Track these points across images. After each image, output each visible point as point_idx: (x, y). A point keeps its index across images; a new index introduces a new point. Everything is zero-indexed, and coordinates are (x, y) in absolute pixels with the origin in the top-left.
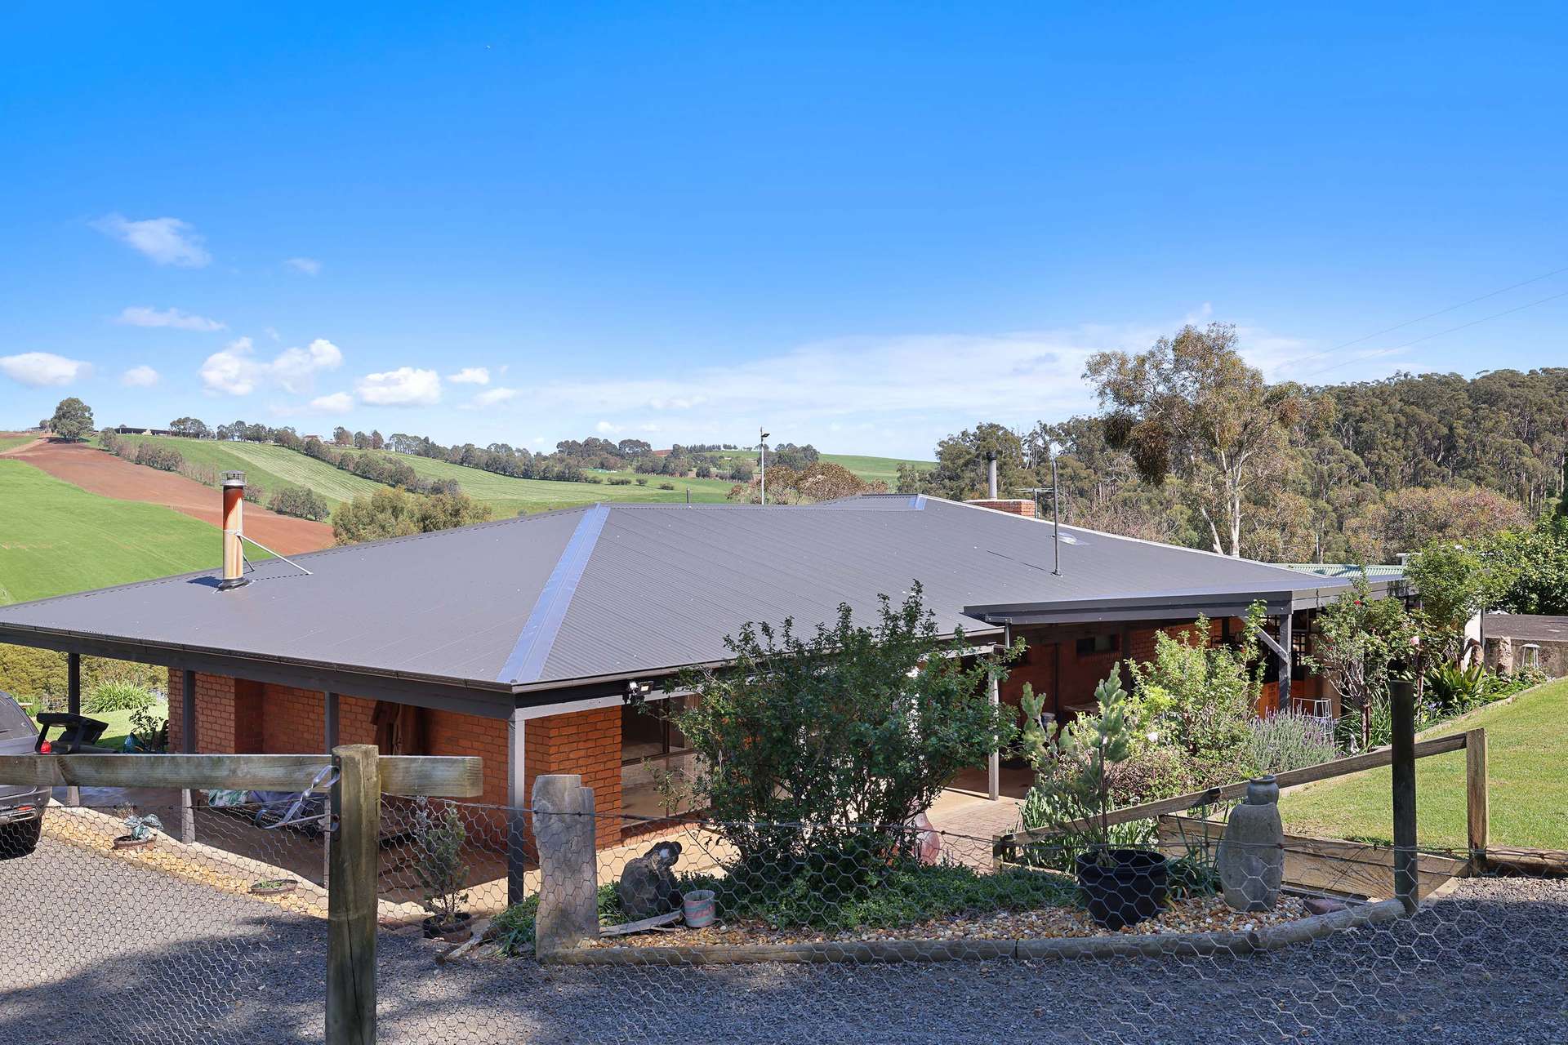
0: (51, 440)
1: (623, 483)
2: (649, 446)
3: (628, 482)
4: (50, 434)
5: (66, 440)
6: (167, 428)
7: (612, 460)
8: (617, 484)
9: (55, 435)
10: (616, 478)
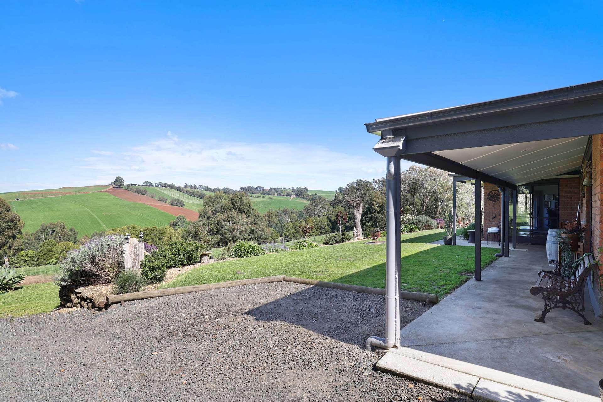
0: (114, 187)
1: (259, 197)
2: (264, 188)
3: (260, 197)
4: (113, 186)
5: (117, 187)
6: (142, 184)
7: (255, 191)
8: (257, 197)
9: (115, 186)
10: (257, 196)
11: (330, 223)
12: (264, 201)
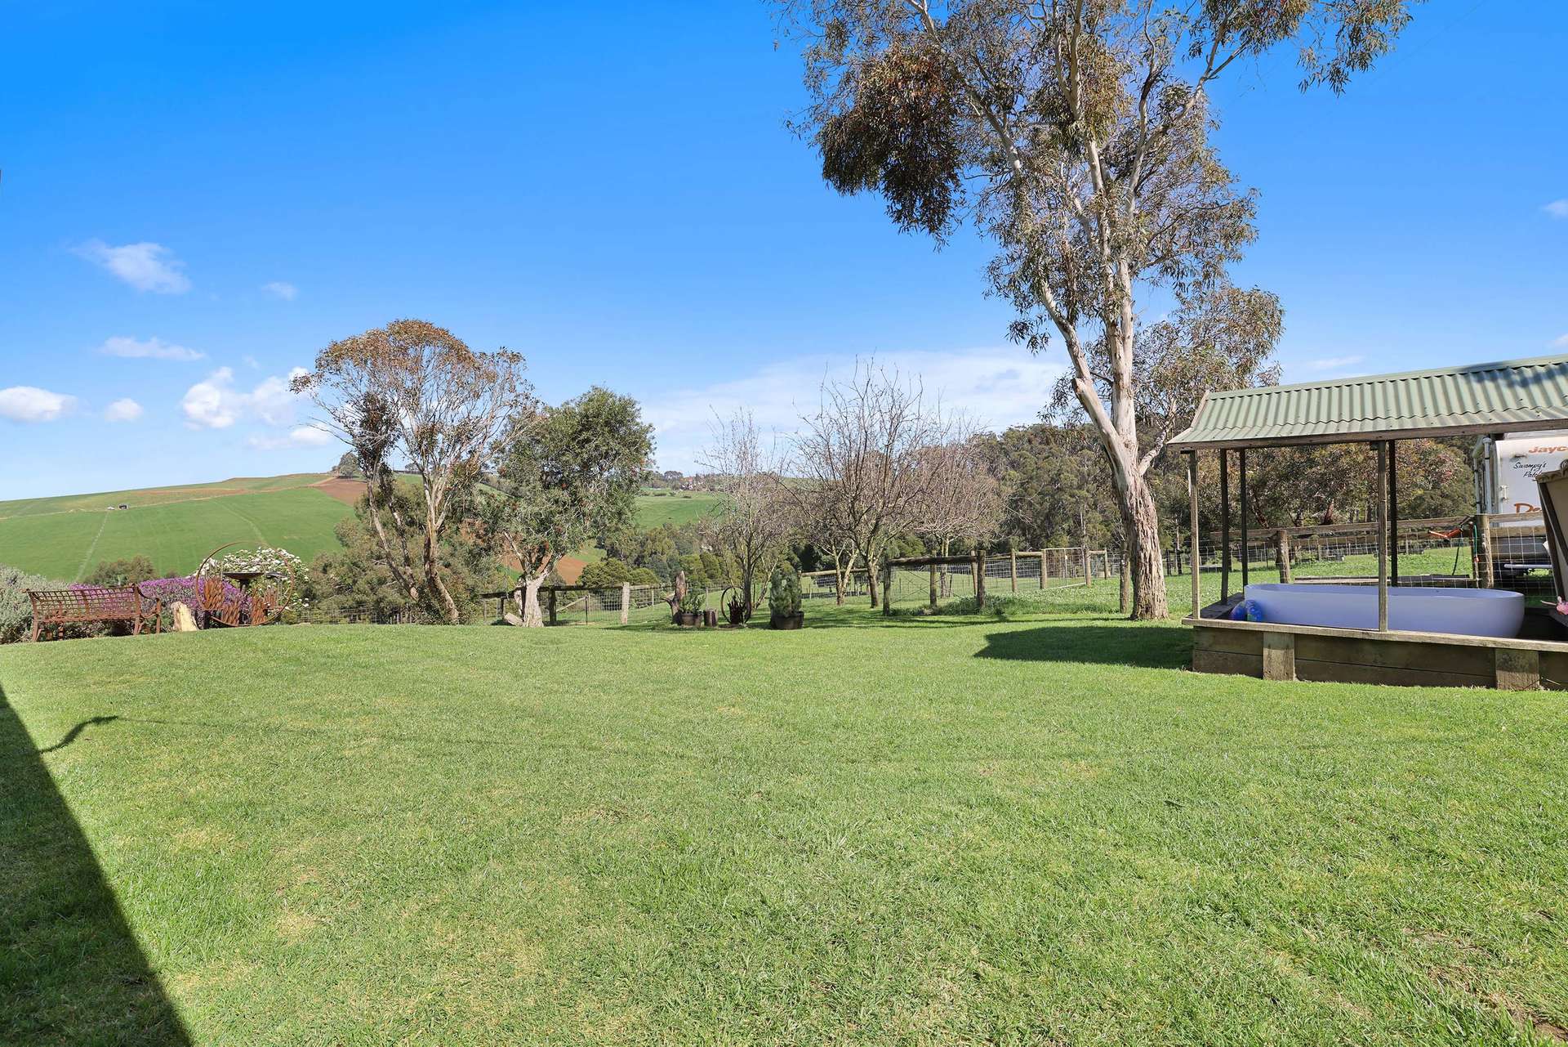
0: (339, 477)
1: (661, 495)
2: (681, 474)
3: (664, 495)
4: (337, 474)
5: (346, 477)
6: (404, 469)
7: (659, 482)
8: (659, 495)
9: (341, 475)
10: (657, 493)
11: (794, 555)
12: (669, 504)
